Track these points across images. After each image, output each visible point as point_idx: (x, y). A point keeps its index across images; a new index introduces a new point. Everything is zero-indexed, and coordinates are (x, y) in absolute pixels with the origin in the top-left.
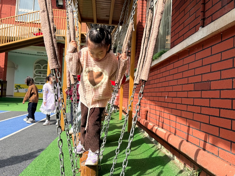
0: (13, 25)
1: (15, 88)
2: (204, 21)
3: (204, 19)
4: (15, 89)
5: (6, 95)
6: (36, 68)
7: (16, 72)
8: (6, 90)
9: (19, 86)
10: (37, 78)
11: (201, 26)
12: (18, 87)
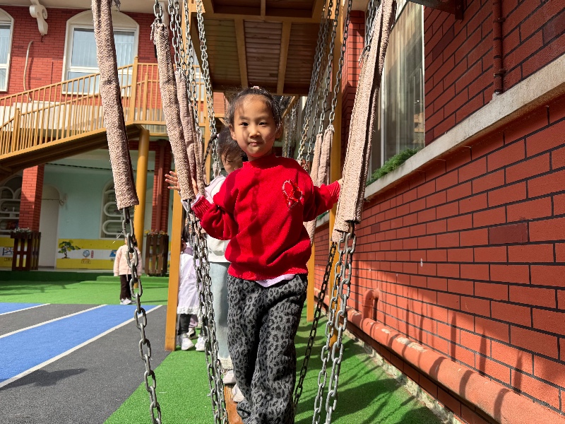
0: (57, 103)
1: (60, 249)
2: (502, 79)
3: (502, 75)
4: (60, 252)
5: (40, 264)
6: (108, 201)
7: (61, 210)
8: (37, 253)
9: (69, 244)
10: (110, 223)
11: (495, 91)
12: (67, 246)
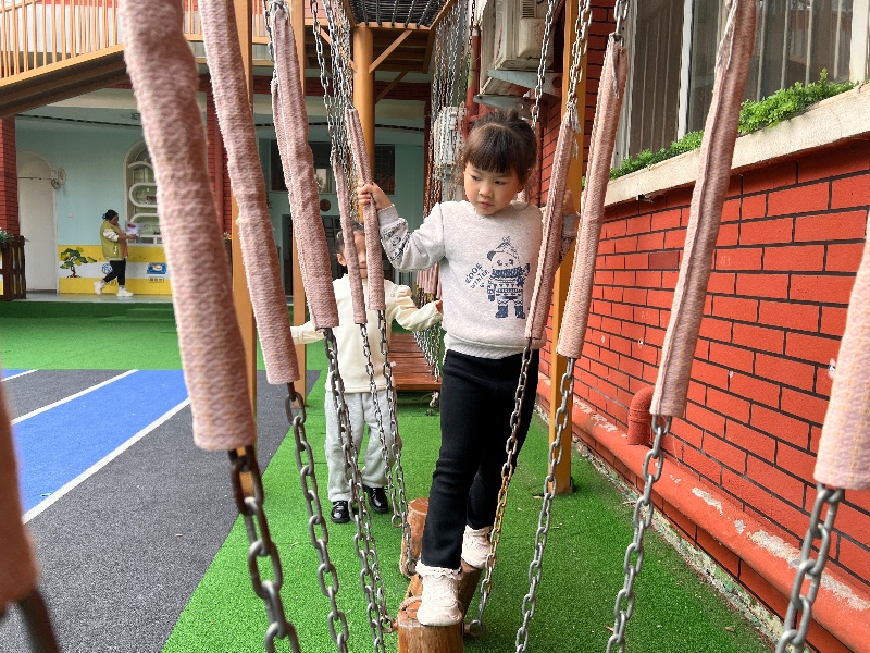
1: (63, 263)
4: (62, 267)
5: (29, 286)
6: (136, 180)
8: (22, 271)
9: (76, 253)
10: (142, 219)
12: (73, 257)
